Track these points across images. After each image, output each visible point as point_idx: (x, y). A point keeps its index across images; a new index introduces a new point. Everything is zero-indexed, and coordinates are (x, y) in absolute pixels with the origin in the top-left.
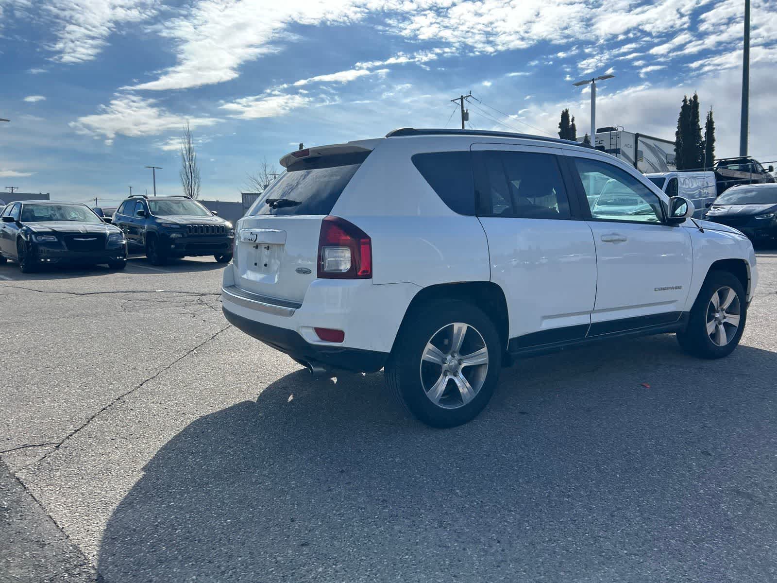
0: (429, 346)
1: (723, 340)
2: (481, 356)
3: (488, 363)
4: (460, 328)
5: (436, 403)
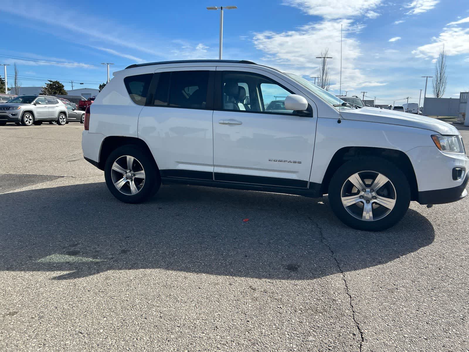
0: (115, 163)
1: (368, 215)
2: (142, 174)
3: (145, 178)
4: (130, 159)
5: (119, 190)
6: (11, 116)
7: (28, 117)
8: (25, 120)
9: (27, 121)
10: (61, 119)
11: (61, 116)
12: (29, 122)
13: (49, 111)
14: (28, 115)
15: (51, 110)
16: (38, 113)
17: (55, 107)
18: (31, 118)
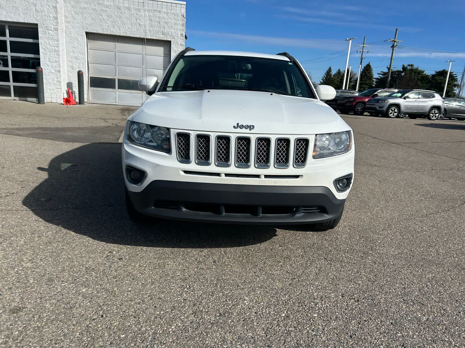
6: (378, 108)
7: (393, 109)
8: (390, 113)
9: (391, 114)
10: (432, 114)
11: (434, 111)
12: (393, 115)
13: (419, 105)
14: (394, 108)
15: (421, 104)
16: (405, 107)
17: (428, 101)
18: (396, 110)
